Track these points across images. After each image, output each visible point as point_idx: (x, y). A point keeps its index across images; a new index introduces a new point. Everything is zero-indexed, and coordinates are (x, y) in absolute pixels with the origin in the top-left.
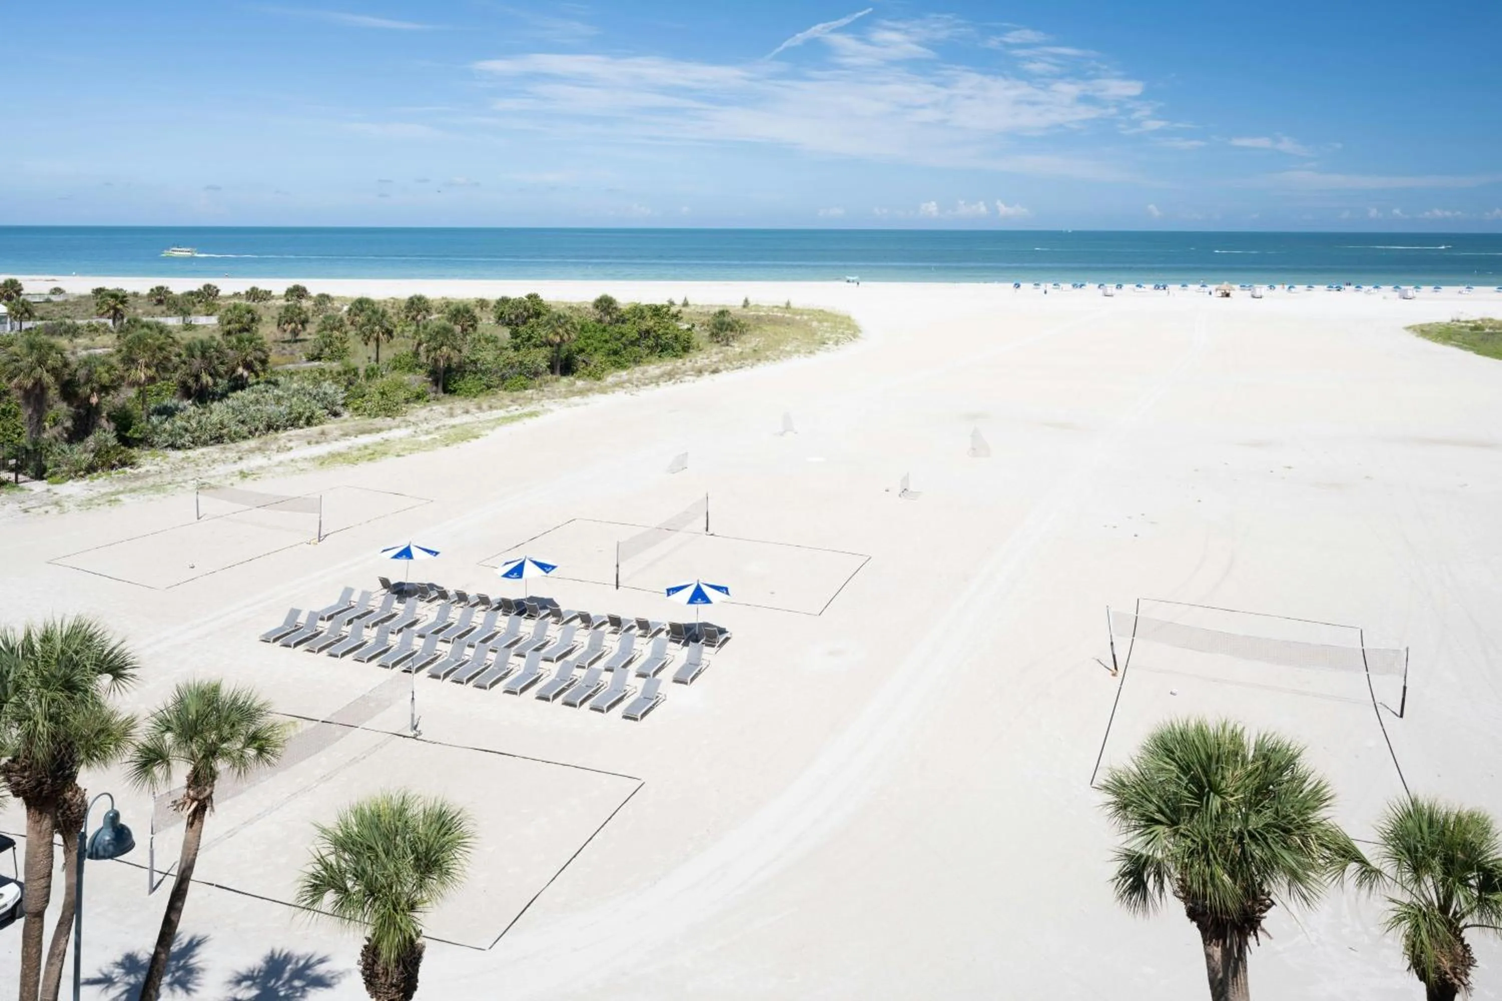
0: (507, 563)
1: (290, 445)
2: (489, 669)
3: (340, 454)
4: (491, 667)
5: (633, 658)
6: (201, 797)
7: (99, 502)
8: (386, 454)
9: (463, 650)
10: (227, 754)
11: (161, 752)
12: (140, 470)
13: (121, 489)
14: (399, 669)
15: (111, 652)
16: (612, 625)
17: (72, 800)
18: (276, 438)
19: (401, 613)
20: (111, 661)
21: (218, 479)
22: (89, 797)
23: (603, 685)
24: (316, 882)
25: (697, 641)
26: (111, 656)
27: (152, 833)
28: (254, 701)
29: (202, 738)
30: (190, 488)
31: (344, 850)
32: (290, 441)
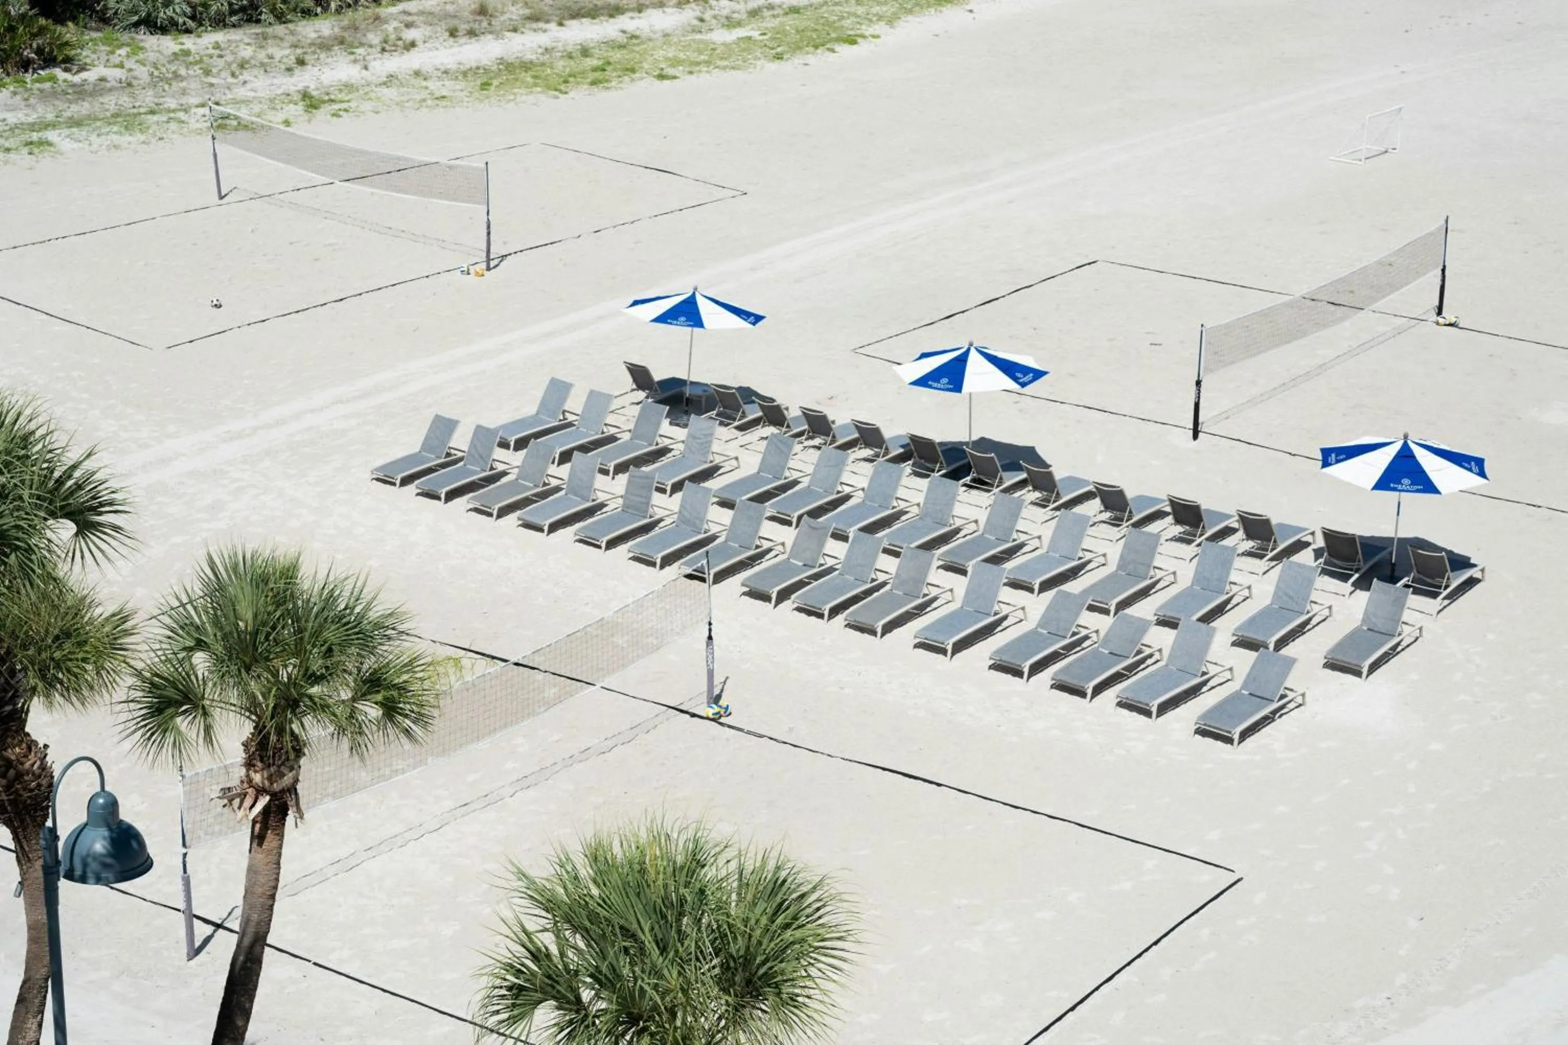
0: (925, 355)
1: (410, 35)
2: (882, 591)
3: (526, 66)
4: (888, 587)
5: (1228, 601)
6: (276, 787)
7: (7, 145)
8: (633, 71)
9: (822, 544)
10: (321, 707)
11: (187, 687)
12: (84, 75)
13: (50, 117)
14: (675, 570)
15: (68, 474)
16: (1178, 521)
17: (22, 764)
18: (377, 18)
19: (678, 448)
20: (72, 492)
21: (257, 108)
22: (56, 760)
23: (1151, 656)
24: (516, 981)
25: (1393, 579)
26: (70, 483)
27: (184, 845)
28: (367, 608)
29: (268, 670)
30: (194, 125)
31: (576, 929)
32: (408, 26)
